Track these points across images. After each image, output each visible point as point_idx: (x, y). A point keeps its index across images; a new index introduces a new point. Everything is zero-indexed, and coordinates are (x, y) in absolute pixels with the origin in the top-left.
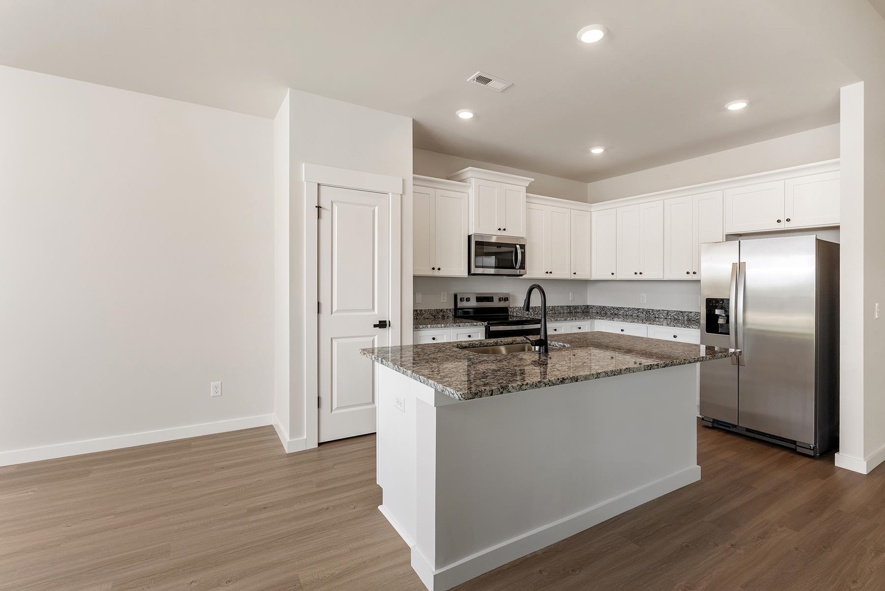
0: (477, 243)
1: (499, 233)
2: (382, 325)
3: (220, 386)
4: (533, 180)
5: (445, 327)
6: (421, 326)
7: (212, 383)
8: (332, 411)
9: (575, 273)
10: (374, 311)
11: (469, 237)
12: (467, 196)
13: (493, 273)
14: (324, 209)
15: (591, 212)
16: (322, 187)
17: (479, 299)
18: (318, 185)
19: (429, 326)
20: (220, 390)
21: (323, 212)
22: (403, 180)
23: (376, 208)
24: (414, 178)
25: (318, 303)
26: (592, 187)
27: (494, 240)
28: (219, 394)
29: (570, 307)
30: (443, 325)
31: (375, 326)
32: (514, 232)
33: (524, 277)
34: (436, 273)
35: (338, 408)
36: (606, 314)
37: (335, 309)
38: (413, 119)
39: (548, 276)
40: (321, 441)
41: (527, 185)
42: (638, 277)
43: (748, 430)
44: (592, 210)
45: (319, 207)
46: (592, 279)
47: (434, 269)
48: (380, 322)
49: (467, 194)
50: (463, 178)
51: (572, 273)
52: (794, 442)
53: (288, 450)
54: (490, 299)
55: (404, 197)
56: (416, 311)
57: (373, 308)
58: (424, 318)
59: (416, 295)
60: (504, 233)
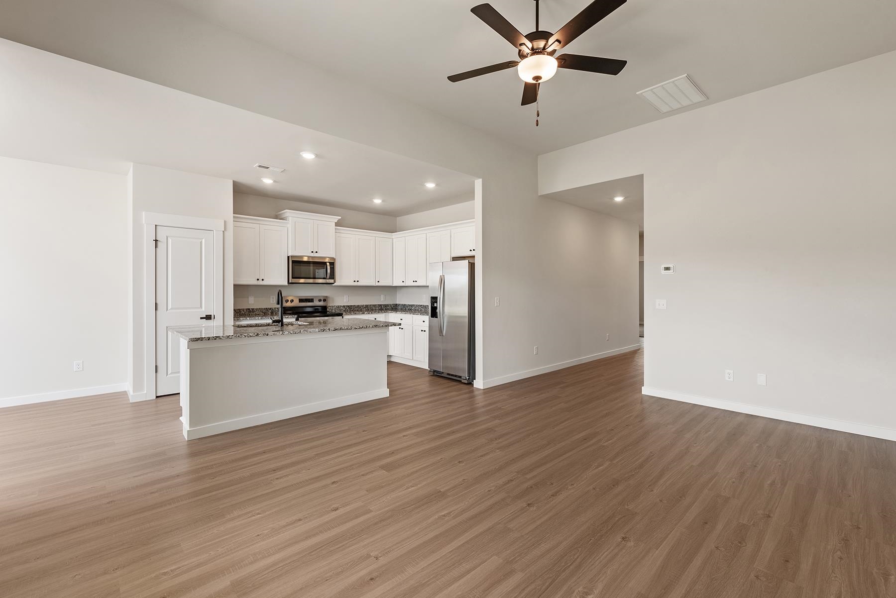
0: (293, 262)
1: (312, 255)
2: (208, 317)
3: (81, 364)
4: (340, 218)
5: (261, 319)
6: (241, 319)
7: (75, 362)
8: (167, 375)
9: (378, 282)
10: (202, 308)
11: (288, 257)
12: (287, 230)
13: (312, 282)
14: (159, 241)
15: (392, 239)
16: (157, 227)
17: (301, 301)
18: (156, 225)
19: (248, 318)
20: (81, 366)
21: (159, 244)
22: (225, 222)
23: (203, 240)
24: (234, 217)
25: (156, 303)
26: (401, 220)
27: (305, 259)
28: (81, 369)
29: (381, 305)
30: (260, 318)
31: (201, 318)
32: (325, 253)
33: (335, 284)
34: (261, 283)
35: (171, 373)
36: (406, 309)
37: (170, 307)
38: (233, 181)
39: (356, 284)
40: (158, 395)
41: (336, 221)
42: (415, 284)
43: (449, 374)
44: (393, 237)
45: (156, 241)
46: (394, 285)
47: (258, 280)
48: (206, 316)
49: (286, 228)
50: (283, 217)
51: (377, 282)
52: (460, 377)
53: (131, 401)
54: (311, 300)
55: (225, 232)
56: (249, 309)
57: (201, 307)
58: (256, 315)
59: (248, 298)
60: (316, 255)
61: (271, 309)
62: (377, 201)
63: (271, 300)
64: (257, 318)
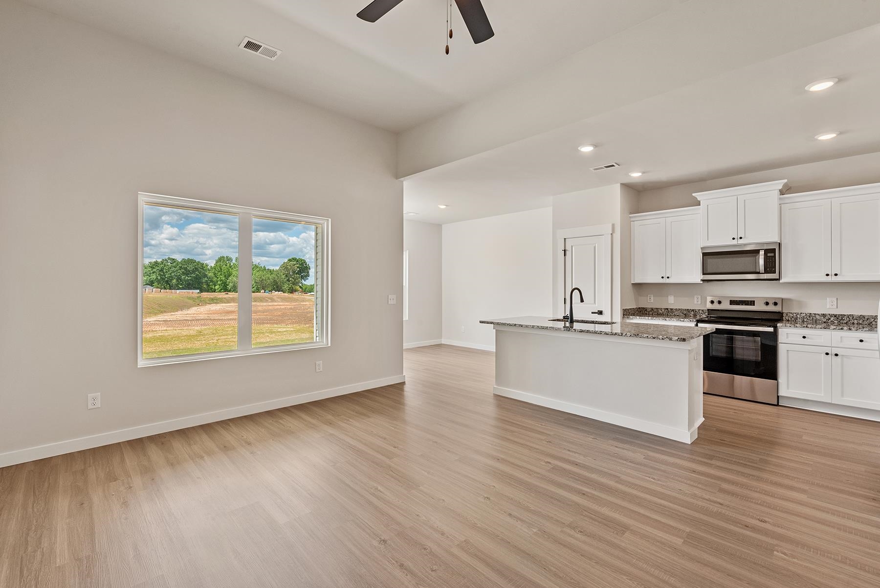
1: (735, 242)
2: (600, 313)
4: (786, 181)
10: (595, 304)
11: (701, 249)
14: (568, 250)
17: (732, 302)
18: (565, 239)
19: (638, 317)
21: (567, 252)
23: (598, 245)
25: (565, 299)
30: (650, 318)
31: (593, 313)
33: (782, 280)
38: (620, 183)
39: (832, 279)
41: (780, 187)
45: (565, 251)
47: (663, 277)
48: (598, 311)
54: (752, 303)
55: (614, 234)
56: (667, 309)
57: (595, 302)
58: (675, 315)
59: (668, 297)
60: (741, 242)
61: (693, 310)
62: (827, 137)
63: (695, 301)
64: (646, 318)
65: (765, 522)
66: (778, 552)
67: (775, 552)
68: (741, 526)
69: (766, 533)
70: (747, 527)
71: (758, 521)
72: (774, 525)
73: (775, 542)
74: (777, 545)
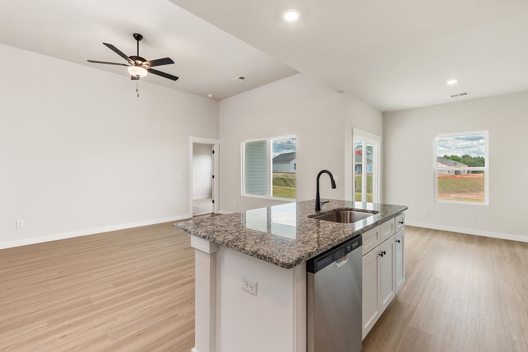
65: (62, 337)
66: (45, 326)
67: (47, 324)
68: (73, 324)
69: (57, 331)
70: (69, 326)
71: (66, 334)
72: (55, 340)
73: (50, 329)
74: (47, 329)
